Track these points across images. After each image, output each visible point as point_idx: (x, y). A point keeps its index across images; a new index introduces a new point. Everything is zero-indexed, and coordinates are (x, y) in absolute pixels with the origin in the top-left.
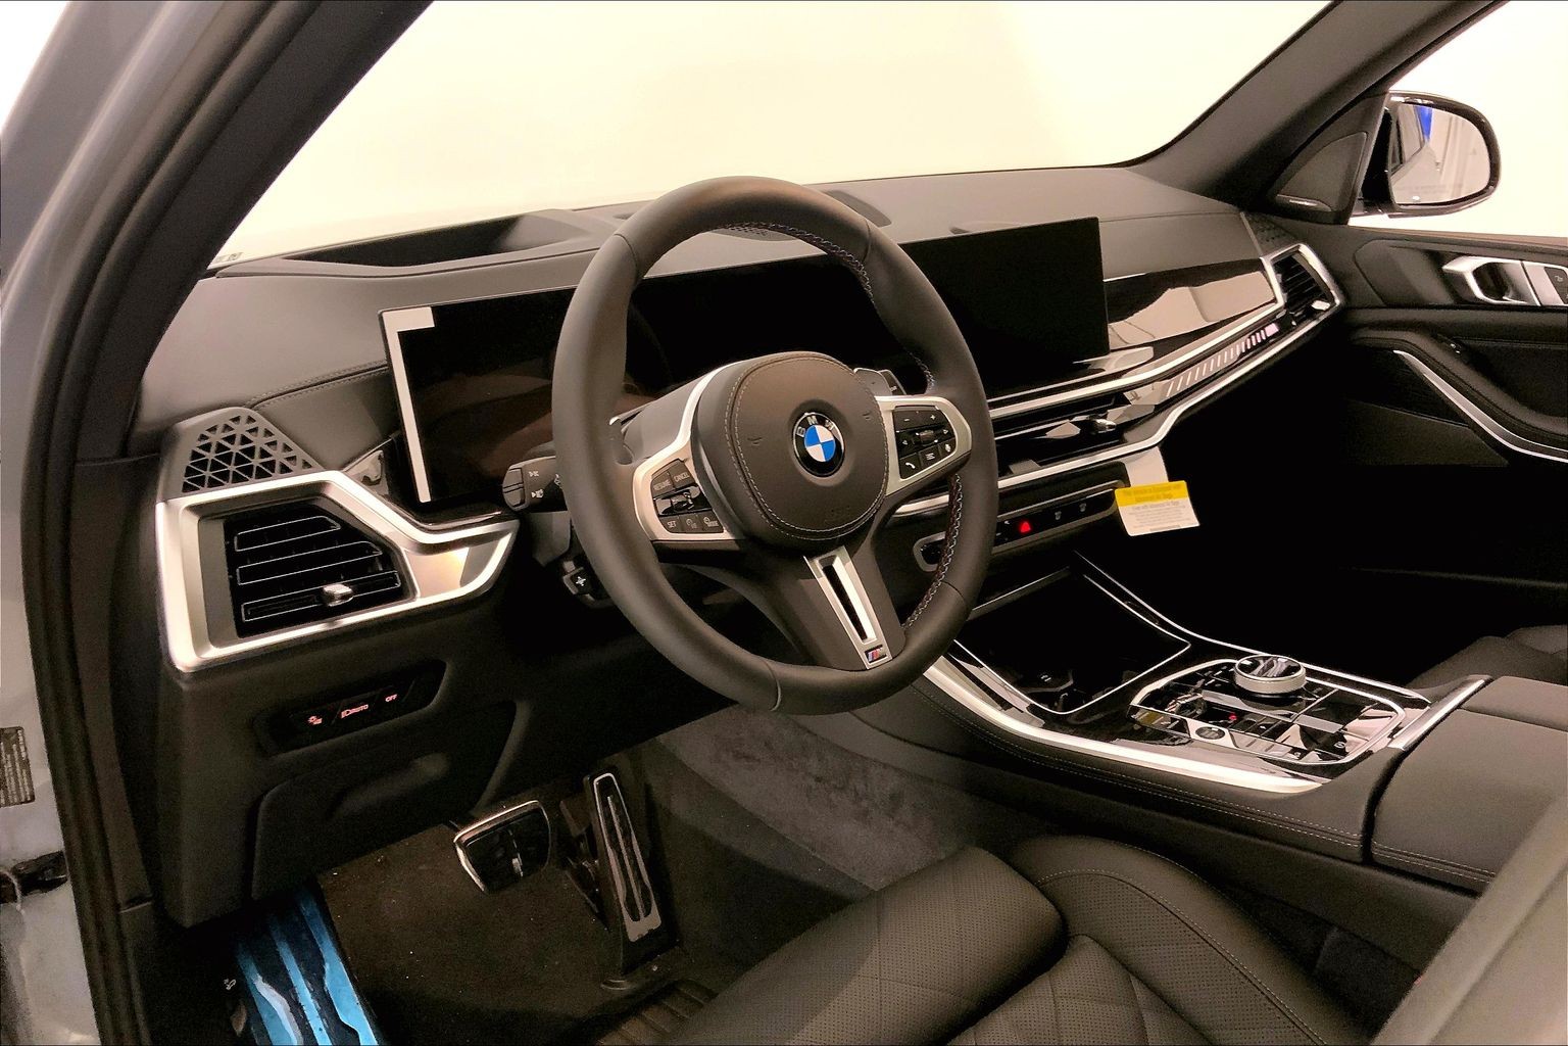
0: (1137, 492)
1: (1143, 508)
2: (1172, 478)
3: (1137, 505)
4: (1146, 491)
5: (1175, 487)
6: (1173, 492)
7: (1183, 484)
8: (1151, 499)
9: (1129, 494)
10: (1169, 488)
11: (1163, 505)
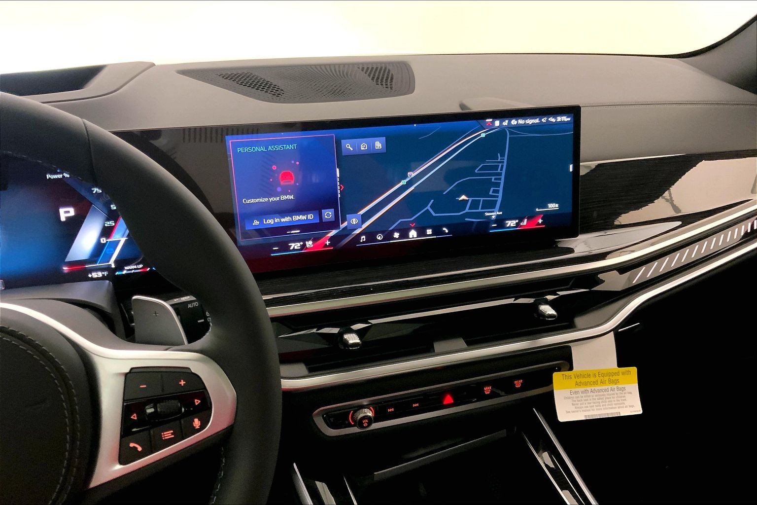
0: (577, 376)
1: (582, 392)
2: (621, 364)
3: (577, 390)
4: (589, 376)
5: (623, 373)
6: (620, 377)
7: (634, 370)
8: (595, 383)
9: (570, 377)
10: (617, 374)
11: (606, 390)
